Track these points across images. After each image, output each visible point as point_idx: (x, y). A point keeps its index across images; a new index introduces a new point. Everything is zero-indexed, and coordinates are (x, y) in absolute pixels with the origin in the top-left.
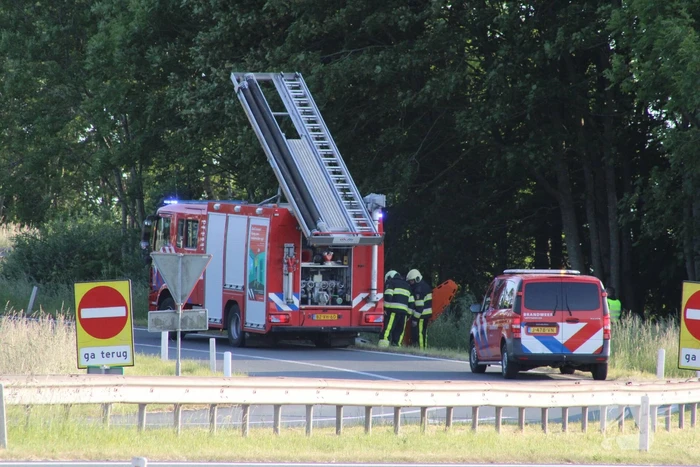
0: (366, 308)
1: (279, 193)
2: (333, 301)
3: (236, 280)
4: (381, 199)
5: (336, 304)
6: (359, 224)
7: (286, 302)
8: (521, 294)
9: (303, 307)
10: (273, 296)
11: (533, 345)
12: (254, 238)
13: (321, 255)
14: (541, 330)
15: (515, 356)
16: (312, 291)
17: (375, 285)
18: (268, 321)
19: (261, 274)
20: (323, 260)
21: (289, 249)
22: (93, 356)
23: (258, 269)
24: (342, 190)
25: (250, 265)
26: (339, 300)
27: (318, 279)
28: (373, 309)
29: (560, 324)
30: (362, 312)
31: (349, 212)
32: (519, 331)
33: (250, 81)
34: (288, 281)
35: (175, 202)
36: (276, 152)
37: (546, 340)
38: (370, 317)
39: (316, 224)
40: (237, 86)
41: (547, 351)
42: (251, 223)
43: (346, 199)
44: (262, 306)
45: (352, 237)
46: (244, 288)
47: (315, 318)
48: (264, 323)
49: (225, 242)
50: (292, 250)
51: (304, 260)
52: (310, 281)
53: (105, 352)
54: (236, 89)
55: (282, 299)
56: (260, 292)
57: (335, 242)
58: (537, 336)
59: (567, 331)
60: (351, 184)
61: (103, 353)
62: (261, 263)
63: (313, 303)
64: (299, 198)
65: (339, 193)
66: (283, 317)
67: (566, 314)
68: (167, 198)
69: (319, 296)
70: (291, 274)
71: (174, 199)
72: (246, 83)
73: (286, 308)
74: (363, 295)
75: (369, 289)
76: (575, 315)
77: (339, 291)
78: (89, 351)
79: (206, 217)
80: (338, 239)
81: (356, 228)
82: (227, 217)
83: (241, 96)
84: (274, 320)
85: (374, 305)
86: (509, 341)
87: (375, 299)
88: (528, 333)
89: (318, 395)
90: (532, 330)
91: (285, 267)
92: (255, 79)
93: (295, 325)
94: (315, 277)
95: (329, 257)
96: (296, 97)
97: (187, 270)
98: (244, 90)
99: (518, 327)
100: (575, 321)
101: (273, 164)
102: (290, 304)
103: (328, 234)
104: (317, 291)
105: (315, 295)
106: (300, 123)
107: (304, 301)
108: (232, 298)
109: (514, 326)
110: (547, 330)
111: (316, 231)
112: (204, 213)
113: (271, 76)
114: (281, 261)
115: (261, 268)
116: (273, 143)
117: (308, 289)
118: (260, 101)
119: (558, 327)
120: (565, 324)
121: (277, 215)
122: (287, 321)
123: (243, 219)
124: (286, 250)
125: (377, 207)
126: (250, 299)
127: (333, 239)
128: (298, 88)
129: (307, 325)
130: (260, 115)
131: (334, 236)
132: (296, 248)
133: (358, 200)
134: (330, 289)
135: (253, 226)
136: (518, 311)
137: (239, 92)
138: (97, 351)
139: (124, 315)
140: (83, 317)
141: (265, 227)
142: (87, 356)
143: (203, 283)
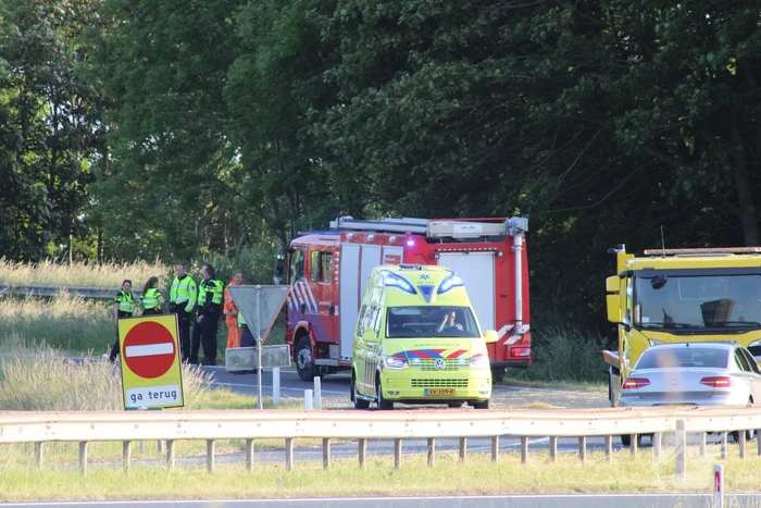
0: (511, 341)
4: (523, 223)
17: (520, 316)
22: (141, 397)
28: (519, 342)
30: (506, 346)
38: (516, 350)
42: (385, 253)
49: (359, 281)
53: (153, 393)
61: (150, 393)
74: (508, 327)
75: (514, 321)
78: (136, 392)
79: (339, 249)
82: (361, 248)
85: (520, 338)
87: (520, 331)
89: (298, 428)
97: (266, 303)
112: (338, 244)
121: (411, 243)
123: (376, 249)
125: (520, 231)
135: (387, 256)
138: (144, 391)
139: (172, 352)
140: (128, 355)
141: (399, 257)
142: (133, 398)
143: (339, 318)
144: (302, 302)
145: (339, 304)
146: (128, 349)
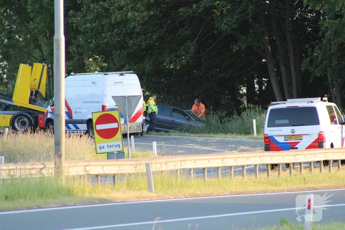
22: (104, 147)
61: (108, 146)
78: (102, 145)
97: (130, 103)
138: (105, 145)
139: (117, 127)
140: (97, 129)
142: (100, 148)
146: (97, 126)
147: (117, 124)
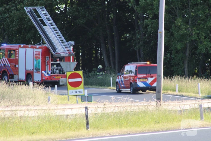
1: (41, 42)
2: (60, 73)
3: (30, 67)
4: (73, 43)
5: (61, 73)
6: (67, 50)
7: (47, 74)
8: (137, 70)
9: (52, 75)
10: (43, 72)
11: (140, 84)
12: (35, 55)
13: (56, 59)
14: (142, 80)
15: (136, 88)
16: (54, 70)
18: (42, 79)
19: (39, 66)
20: (57, 61)
21: (47, 58)
23: (38, 64)
24: (61, 40)
25: (35, 63)
26: (61, 72)
27: (55, 66)
29: (148, 78)
31: (64, 47)
32: (136, 80)
33: (30, 9)
34: (47, 68)
35: (5, 45)
36: (41, 30)
37: (144, 83)
39: (55, 51)
40: (26, 11)
41: (145, 86)
43: (63, 43)
44: (40, 75)
45: (66, 54)
46: (33, 70)
47: (55, 78)
48: (40, 79)
49: (25, 56)
50: (48, 58)
51: (51, 61)
52: (53, 67)
54: (26, 12)
55: (46, 73)
56: (39, 71)
57: (61, 56)
58: (142, 82)
59: (150, 80)
60: (63, 38)
61: (75, 92)
62: (39, 62)
63: (54, 73)
64: (50, 43)
65: (60, 41)
66: (46, 78)
67: (149, 75)
68: (3, 44)
69: (55, 71)
70: (48, 65)
71: (5, 44)
72: (29, 10)
73: (47, 75)
76: (152, 75)
77: (61, 70)
78: (71, 91)
79: (18, 49)
80: (62, 55)
81: (67, 51)
82: (26, 49)
83: (28, 14)
84: (44, 79)
86: (133, 84)
88: (139, 81)
90: (140, 80)
91: (46, 63)
92: (31, 8)
93: (50, 80)
94: (54, 66)
95: (58, 60)
96: (44, 13)
98: (29, 12)
99: (136, 79)
100: (152, 77)
101: (41, 33)
102: (48, 74)
103: (59, 53)
104: (55, 70)
105: (54, 71)
106: (46, 21)
107: (51, 73)
108: (29, 73)
109: (135, 79)
110: (144, 80)
111: (56, 53)
112: (17, 48)
113: (35, 7)
114: (45, 62)
115: (39, 63)
116: (39, 27)
117: (52, 69)
118: (34, 15)
119: (147, 79)
120: (149, 78)
121: (44, 48)
122: (47, 79)
123: (32, 49)
124: (46, 58)
125: (72, 45)
126: (35, 73)
127: (61, 55)
128: (43, 11)
129: (53, 80)
130: (34, 19)
131: (61, 54)
132: (49, 58)
133: (66, 43)
134: (58, 69)
135: (35, 51)
136: (136, 74)
137: (27, 12)
141: (40, 52)
142: (71, 93)
143: (18, 68)
144: (4, 63)
145: (18, 64)
146: (69, 80)
147: (81, 79)
